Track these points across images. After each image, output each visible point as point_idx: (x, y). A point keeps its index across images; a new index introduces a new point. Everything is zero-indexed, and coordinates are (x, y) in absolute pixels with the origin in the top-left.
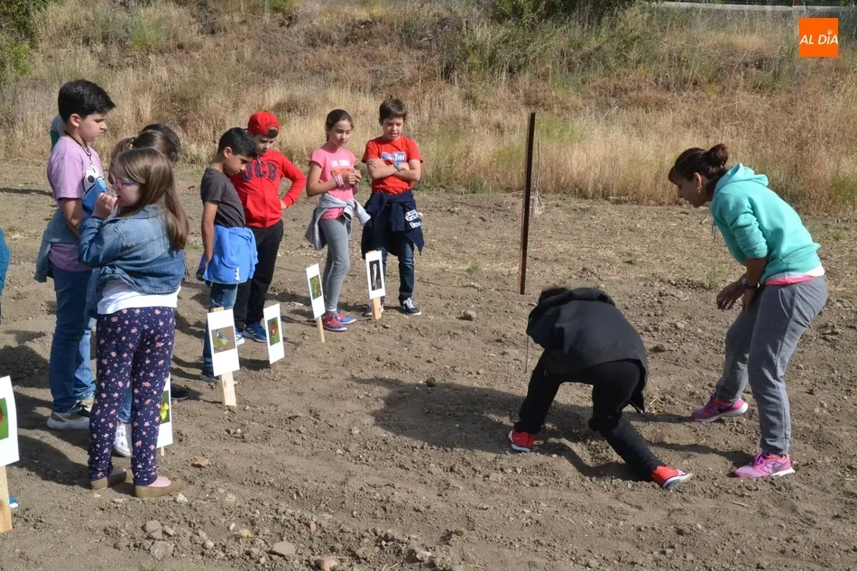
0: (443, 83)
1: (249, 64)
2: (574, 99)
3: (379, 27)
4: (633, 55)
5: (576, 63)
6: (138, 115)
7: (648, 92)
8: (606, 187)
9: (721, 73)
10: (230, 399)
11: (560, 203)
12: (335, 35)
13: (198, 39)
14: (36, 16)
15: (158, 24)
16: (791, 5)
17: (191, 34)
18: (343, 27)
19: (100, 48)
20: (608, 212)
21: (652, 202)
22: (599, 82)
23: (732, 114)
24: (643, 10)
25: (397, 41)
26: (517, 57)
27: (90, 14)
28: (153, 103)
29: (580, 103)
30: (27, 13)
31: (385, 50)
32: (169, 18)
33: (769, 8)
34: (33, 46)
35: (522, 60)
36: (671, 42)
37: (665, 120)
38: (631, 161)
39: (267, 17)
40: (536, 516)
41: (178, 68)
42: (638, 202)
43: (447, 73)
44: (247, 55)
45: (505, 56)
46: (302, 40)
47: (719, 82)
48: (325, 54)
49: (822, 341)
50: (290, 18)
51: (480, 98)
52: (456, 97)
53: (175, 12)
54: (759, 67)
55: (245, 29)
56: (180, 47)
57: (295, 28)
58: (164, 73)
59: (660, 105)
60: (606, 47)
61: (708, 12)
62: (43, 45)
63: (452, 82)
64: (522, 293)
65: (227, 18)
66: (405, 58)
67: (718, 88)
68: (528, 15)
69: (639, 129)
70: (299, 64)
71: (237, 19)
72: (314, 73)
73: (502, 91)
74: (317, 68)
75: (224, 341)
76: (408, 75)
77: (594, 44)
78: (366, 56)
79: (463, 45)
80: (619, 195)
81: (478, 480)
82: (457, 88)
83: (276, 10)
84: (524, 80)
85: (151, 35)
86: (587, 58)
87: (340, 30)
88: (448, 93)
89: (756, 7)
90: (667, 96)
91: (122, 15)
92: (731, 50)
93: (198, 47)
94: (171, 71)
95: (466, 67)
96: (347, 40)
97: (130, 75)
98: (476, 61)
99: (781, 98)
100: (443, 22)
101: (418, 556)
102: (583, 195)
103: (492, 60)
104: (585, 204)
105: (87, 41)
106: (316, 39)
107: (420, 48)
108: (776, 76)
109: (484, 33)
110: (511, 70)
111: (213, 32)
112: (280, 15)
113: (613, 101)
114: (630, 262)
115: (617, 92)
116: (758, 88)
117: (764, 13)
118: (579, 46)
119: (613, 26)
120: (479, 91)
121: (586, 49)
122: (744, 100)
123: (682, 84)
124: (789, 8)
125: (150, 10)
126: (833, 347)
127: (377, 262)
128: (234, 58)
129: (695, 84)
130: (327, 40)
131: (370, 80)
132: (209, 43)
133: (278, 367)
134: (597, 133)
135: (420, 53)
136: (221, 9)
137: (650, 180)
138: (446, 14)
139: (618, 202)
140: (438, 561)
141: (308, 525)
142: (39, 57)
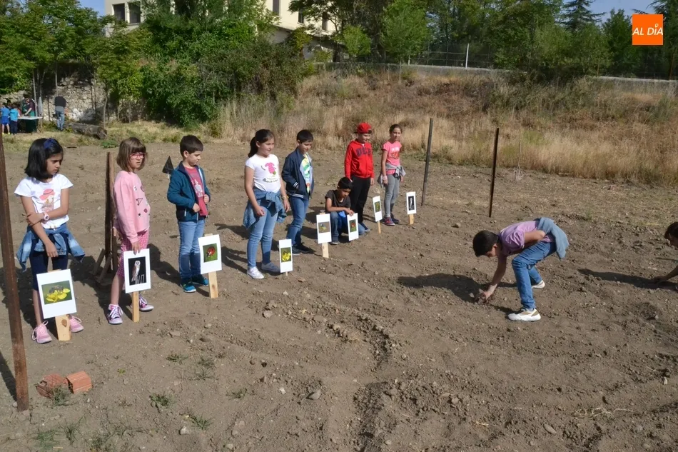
0: (482, 113)
1: (388, 104)
3: (453, 86)
4: (580, 102)
5: (552, 107)
6: (336, 127)
7: (587, 121)
8: (557, 168)
9: (625, 114)
10: (326, 254)
11: (532, 174)
12: (431, 90)
13: (367, 92)
14: (298, 84)
15: (349, 86)
16: (668, 79)
17: (364, 90)
18: (436, 86)
19: (323, 97)
20: (557, 181)
21: (581, 176)
22: (562, 115)
23: (629, 134)
24: (588, 80)
25: (461, 93)
26: (521, 102)
27: (321, 82)
28: (343, 122)
29: (551, 124)
30: (295, 84)
31: (454, 97)
32: (355, 83)
33: (656, 81)
34: (296, 97)
35: (523, 103)
36: (600, 97)
37: (595, 135)
38: (571, 155)
39: (400, 82)
40: (444, 318)
41: (357, 105)
42: (574, 176)
43: (484, 109)
44: (389, 100)
45: (514, 101)
46: (415, 92)
47: (625, 117)
48: (426, 99)
49: (631, 249)
50: (411, 82)
51: (500, 122)
52: (488, 121)
53: (357, 80)
54: (648, 110)
55: (389, 87)
56: (359, 96)
57: (413, 87)
58: (350, 108)
59: (592, 128)
60: (567, 98)
61: (623, 82)
62: (300, 97)
63: (487, 113)
64: (490, 216)
65: (381, 83)
66: (464, 101)
67: (625, 120)
68: (528, 81)
69: (578, 139)
70: (413, 104)
71: (386, 83)
72: (420, 108)
73: (512, 118)
74: (422, 106)
75: (324, 228)
76: (465, 109)
77: (560, 96)
78: (446, 100)
79: (494, 95)
80: (564, 172)
81: (424, 300)
82: (489, 116)
83: (404, 78)
84: (523, 113)
85: (346, 91)
86: (556, 104)
87: (434, 88)
88: (484, 118)
89: (649, 80)
90: (598, 124)
91: (334, 83)
92: (634, 101)
93: (366, 96)
94: (353, 107)
95: (494, 106)
96: (437, 92)
97: (335, 109)
98: (500, 103)
99: (657, 127)
100: (485, 84)
101: (377, 328)
102: (545, 171)
103: (508, 102)
104: (544, 176)
105: (318, 94)
106: (422, 92)
107: (472, 96)
108: (656, 116)
109: (504, 90)
110: (517, 108)
111: (374, 89)
112: (406, 81)
113: (568, 125)
115: (572, 120)
116: (647, 121)
117: (653, 83)
118: (554, 97)
119: (571, 88)
120: (500, 118)
121: (557, 98)
122: (639, 127)
123: (606, 117)
124: (668, 81)
125: (346, 80)
126: (636, 252)
128: (382, 101)
129: (613, 118)
130: (427, 92)
131: (446, 111)
132: (372, 94)
134: (557, 141)
135: (473, 99)
136: (379, 79)
137: (581, 166)
138: (487, 80)
139: (563, 176)
140: (384, 331)
141: (335, 310)
142: (297, 102)
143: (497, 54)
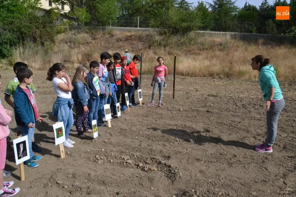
0: (148, 50)
1: (103, 46)
2: (179, 53)
3: (133, 37)
4: (192, 43)
5: (179, 45)
6: (78, 59)
7: (196, 51)
8: (188, 73)
9: (212, 47)
10: (110, 126)
11: (178, 77)
12: (123, 39)
13: (91, 41)
14: (55, 38)
15: (82, 38)
16: (226, 32)
17: (90, 40)
18: (125, 37)
19: (69, 44)
20: (189, 79)
21: (199, 76)
22: (185, 49)
23: (215, 56)
24: (194, 33)
25: (137, 40)
26: (166, 43)
27: (67, 37)
28: (81, 56)
29: (181, 53)
30: (53, 37)
31: (135, 42)
32: (85, 37)
33: (221, 32)
34: (54, 44)
35: (167, 44)
36: (201, 40)
37: (201, 57)
38: (194, 67)
39: (107, 36)
40: (187, 152)
41: (87, 48)
42: (196, 76)
43: (149, 47)
44: (103, 44)
45: (163, 43)
46: (115, 40)
47: (212, 49)
48: (121, 43)
49: (243, 108)
50: (112, 36)
51: (157, 53)
52: (152, 53)
53: (86, 35)
54: (220, 46)
55: (102, 38)
56: (87, 43)
57: (113, 38)
58: (84, 49)
59: (199, 54)
60: (186, 41)
61: (208, 33)
62: (56, 44)
63: (151, 49)
64: (174, 98)
65: (98, 36)
66: (139, 44)
67: (212, 50)
68: (168, 34)
69: (195, 60)
70: (115, 46)
71: (100, 36)
72: (118, 48)
73: (162, 51)
74: (119, 47)
75: (108, 112)
76: (140, 48)
77: (183, 40)
78: (130, 44)
79: (153, 41)
80: (191, 75)
81: (172, 144)
82: (152, 50)
83: (109, 34)
84: (167, 48)
85: (81, 40)
86: (181, 43)
87: (124, 38)
88: (150, 52)
89: (218, 32)
90: (201, 52)
91: (74, 36)
92: (214, 42)
93: (91, 43)
94: (85, 48)
95: (154, 46)
96: (126, 40)
97: (76, 50)
98: (156, 44)
99: (226, 52)
100: (148, 36)
101: (162, 163)
102: (183, 75)
103: (160, 44)
104: (183, 77)
105: (66, 43)
106: (118, 40)
107: (143, 41)
108: (224, 47)
109: (158, 38)
110: (164, 46)
111: (95, 39)
112: (110, 35)
113: (188, 53)
114: (197, 91)
115: (189, 51)
116: (220, 50)
117: (220, 33)
118: (180, 41)
119: (187, 36)
120: (157, 51)
121: (181, 41)
122: (218, 53)
123: (204, 49)
124: (225, 33)
125: (80, 35)
126: (246, 109)
127: (140, 92)
128: (100, 45)
129: (206, 49)
130: (121, 40)
131: (131, 49)
132: (94, 42)
133: (120, 118)
134: (185, 60)
135: (143, 43)
136: (96, 34)
137: (198, 71)
138: (149, 34)
139: (191, 76)
140: (167, 164)
141: (134, 156)
142: (56, 47)
143: (150, 21)
